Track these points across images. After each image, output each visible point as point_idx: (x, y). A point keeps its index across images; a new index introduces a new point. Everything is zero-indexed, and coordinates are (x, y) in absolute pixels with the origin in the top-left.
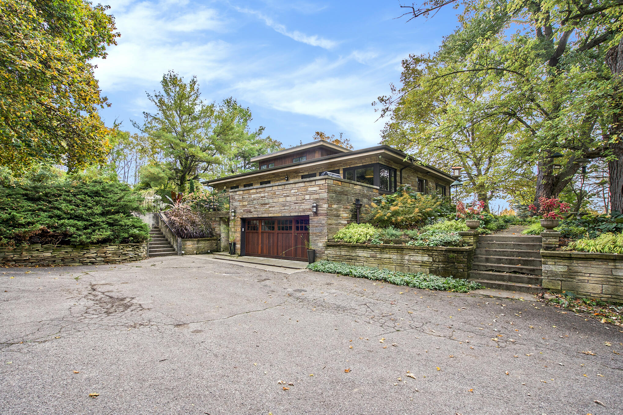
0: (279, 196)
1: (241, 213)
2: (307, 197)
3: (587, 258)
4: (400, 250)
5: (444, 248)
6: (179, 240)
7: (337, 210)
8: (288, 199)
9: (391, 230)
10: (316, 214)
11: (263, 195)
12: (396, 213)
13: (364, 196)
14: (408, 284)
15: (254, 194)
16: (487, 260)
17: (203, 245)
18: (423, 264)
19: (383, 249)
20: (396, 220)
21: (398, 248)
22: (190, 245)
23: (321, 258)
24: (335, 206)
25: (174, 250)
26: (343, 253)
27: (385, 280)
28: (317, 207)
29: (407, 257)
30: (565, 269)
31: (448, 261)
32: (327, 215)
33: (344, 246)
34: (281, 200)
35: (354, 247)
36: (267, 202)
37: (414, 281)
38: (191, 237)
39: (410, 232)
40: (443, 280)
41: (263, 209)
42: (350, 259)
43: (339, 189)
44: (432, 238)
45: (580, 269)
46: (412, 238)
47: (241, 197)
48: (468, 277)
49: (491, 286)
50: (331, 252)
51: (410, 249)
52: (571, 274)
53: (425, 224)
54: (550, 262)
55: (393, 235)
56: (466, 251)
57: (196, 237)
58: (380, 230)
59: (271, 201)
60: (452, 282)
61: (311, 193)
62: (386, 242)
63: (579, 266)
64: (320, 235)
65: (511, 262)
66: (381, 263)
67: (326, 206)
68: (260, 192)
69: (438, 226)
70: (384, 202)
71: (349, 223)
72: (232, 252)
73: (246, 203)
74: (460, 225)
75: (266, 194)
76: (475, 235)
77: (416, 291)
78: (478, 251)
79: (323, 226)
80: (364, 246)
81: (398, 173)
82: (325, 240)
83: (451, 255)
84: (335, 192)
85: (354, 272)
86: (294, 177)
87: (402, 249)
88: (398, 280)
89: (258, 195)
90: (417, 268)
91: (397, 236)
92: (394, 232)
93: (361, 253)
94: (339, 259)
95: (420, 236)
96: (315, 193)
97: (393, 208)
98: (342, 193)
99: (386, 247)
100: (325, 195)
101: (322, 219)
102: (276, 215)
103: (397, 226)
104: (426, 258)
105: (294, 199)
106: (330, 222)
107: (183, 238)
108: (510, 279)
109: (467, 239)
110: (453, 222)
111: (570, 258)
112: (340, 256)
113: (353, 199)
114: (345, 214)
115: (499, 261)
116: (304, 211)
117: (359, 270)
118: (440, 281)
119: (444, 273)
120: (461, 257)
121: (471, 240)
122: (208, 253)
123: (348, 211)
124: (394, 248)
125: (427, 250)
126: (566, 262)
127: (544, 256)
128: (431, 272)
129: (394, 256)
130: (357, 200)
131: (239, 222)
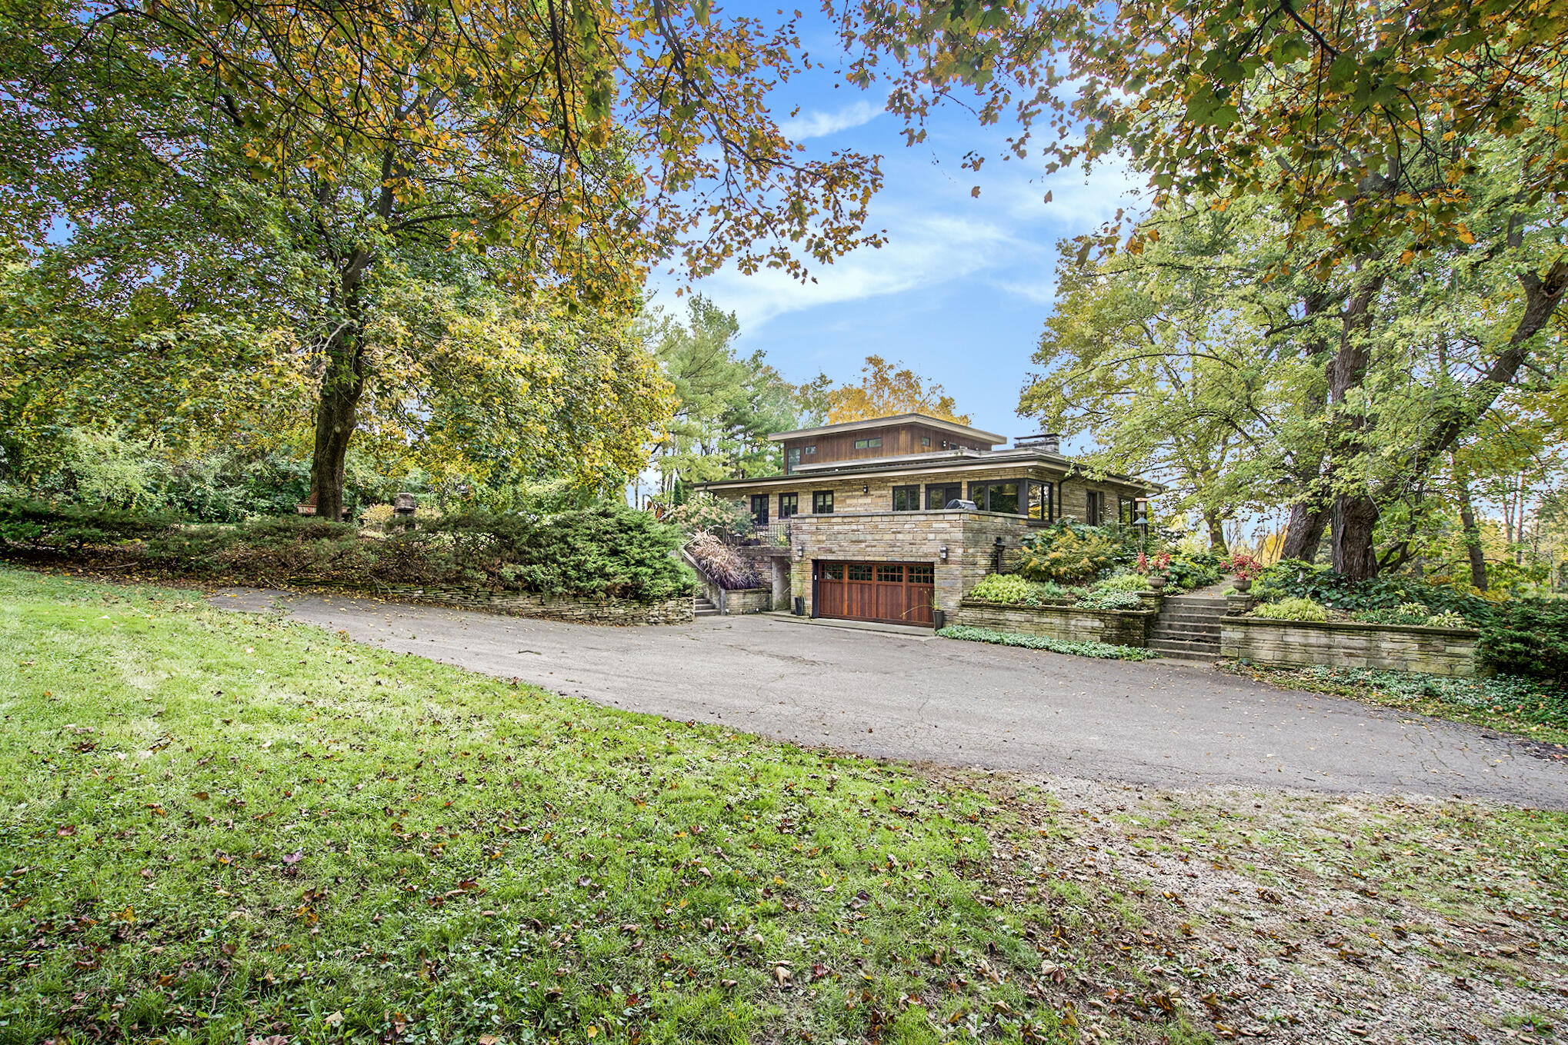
0: (884, 531)
1: (814, 552)
2: (931, 536)
3: (1263, 624)
4: (1065, 613)
5: (1119, 612)
6: (723, 591)
7: (973, 556)
8: (899, 536)
9: (1050, 586)
10: (945, 561)
11: (855, 527)
12: (1056, 562)
13: (1008, 532)
14: (1075, 652)
15: (838, 524)
16: (1170, 627)
17: (751, 599)
18: (1093, 631)
19: (1042, 611)
20: (1057, 571)
21: (1061, 611)
22: (735, 599)
23: (952, 621)
24: (971, 551)
25: (714, 607)
26: (986, 616)
27: (1047, 649)
28: (946, 551)
29: (1073, 622)
30: (1242, 635)
31: (1123, 626)
32: (962, 563)
33: (987, 606)
34: (887, 537)
35: (1004, 608)
36: (862, 538)
37: (1083, 649)
38: (736, 588)
39: (1077, 590)
40: (1116, 648)
41: (855, 548)
42: (996, 624)
43: (976, 526)
44: (1106, 599)
45: (1255, 635)
46: (1079, 598)
47: (814, 528)
48: (1146, 645)
49: (1170, 655)
50: (969, 614)
51: (1078, 612)
52: (1247, 641)
53: (1098, 578)
54: (1229, 628)
55: (1054, 594)
56: (1144, 615)
57: (741, 588)
58: (1035, 585)
59: (869, 537)
60: (1125, 649)
61: (937, 532)
62: (1045, 603)
63: (1255, 633)
64: (951, 591)
65: (1196, 629)
66: (1040, 629)
67: (960, 551)
68: (850, 523)
69: (1113, 581)
70: (1038, 541)
71: (989, 573)
72: (799, 611)
73: (821, 538)
74: (1143, 580)
75: (861, 527)
76: (1156, 597)
77: (1084, 659)
78: (1161, 616)
79: (956, 578)
80: (1014, 607)
81: (1056, 489)
82: (960, 597)
83: (1127, 620)
84: (972, 530)
85: (1006, 640)
86: (879, 488)
87: (1067, 612)
88: (1063, 648)
89: (846, 527)
90: (1085, 635)
91: (1060, 595)
92: (1056, 589)
93: (1010, 615)
94: (980, 624)
95: (1090, 596)
96: (943, 531)
97: (1052, 555)
98: (981, 531)
99: (1046, 609)
100: (960, 536)
101: (956, 569)
102: (877, 559)
103: (1059, 580)
104: (1097, 623)
105: (909, 537)
106: (965, 572)
107: (727, 589)
108: (1191, 648)
109: (1146, 601)
110: (1135, 577)
111: (1247, 624)
112: (981, 620)
113: (994, 539)
114: (983, 561)
115: (1183, 628)
116: (926, 555)
117: (1010, 638)
118: (1113, 649)
119: (1119, 641)
120: (1138, 623)
121: (1152, 602)
122: (755, 613)
123: (986, 556)
124: (1057, 610)
125: (1099, 614)
126: (1243, 628)
127: (1224, 622)
128: (1102, 640)
129: (1057, 621)
130: (999, 539)
131: (810, 566)
